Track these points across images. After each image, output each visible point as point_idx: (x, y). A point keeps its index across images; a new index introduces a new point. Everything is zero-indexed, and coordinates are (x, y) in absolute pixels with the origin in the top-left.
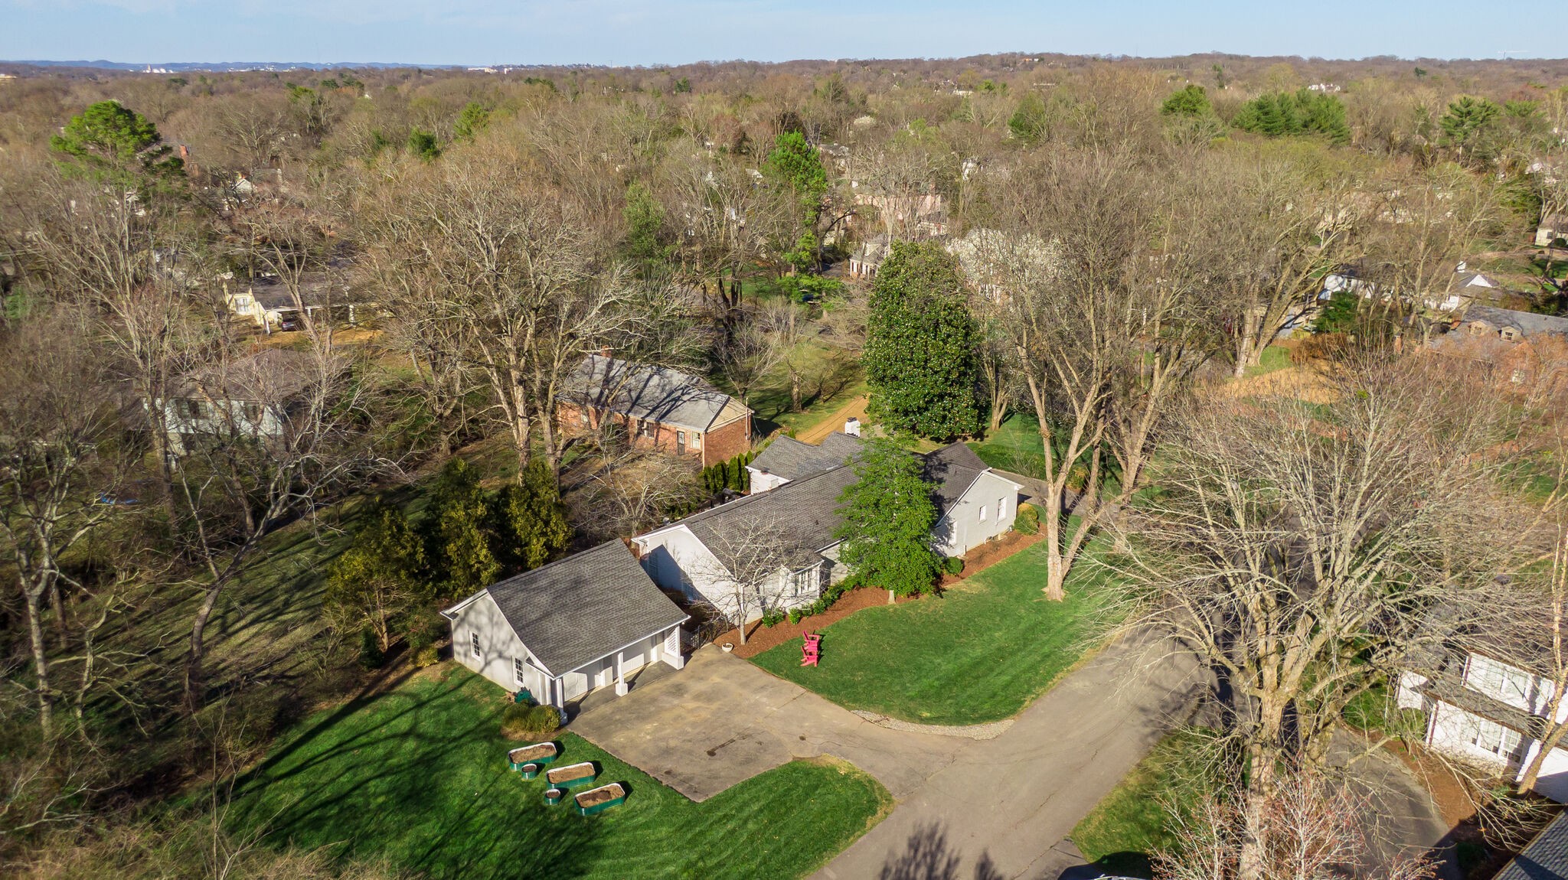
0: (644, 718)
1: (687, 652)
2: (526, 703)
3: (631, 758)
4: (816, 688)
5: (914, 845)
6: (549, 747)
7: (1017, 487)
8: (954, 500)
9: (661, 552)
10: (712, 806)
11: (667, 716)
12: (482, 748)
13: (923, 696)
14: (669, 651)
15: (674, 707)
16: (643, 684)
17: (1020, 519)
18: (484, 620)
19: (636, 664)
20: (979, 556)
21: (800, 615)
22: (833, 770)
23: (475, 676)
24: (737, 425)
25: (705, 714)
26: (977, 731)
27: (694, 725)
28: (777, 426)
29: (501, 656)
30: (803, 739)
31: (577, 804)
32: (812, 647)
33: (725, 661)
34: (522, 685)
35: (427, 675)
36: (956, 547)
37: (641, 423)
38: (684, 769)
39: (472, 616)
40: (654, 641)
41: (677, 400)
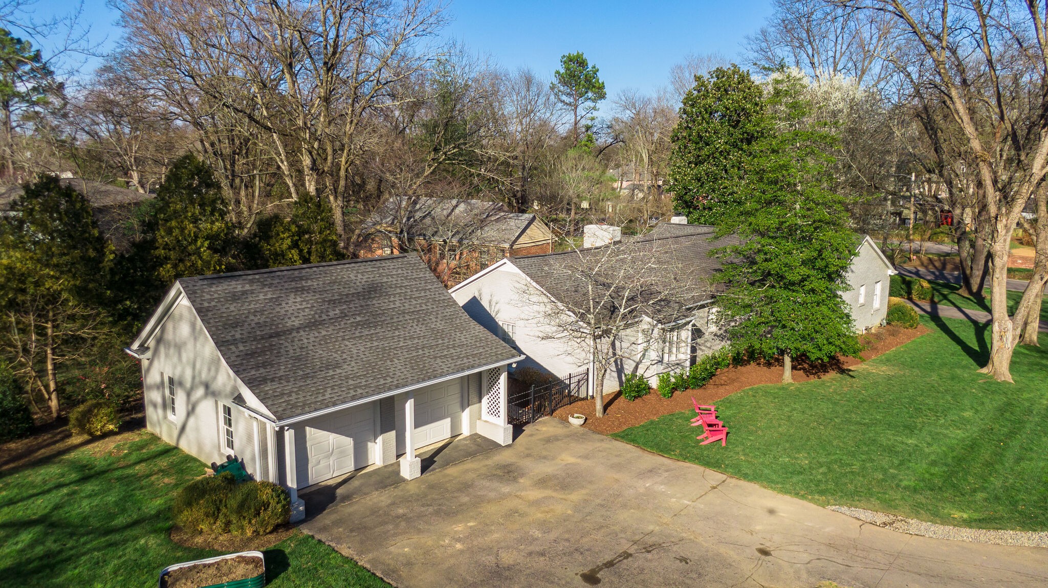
0: (450, 514)
2: (229, 480)
6: (253, 560)
11: (491, 510)
14: (490, 420)
15: (503, 497)
16: (447, 464)
19: (437, 433)
21: (671, 387)
23: (169, 451)
24: (541, 248)
27: (544, 526)
30: (765, 552)
33: (574, 436)
34: (232, 453)
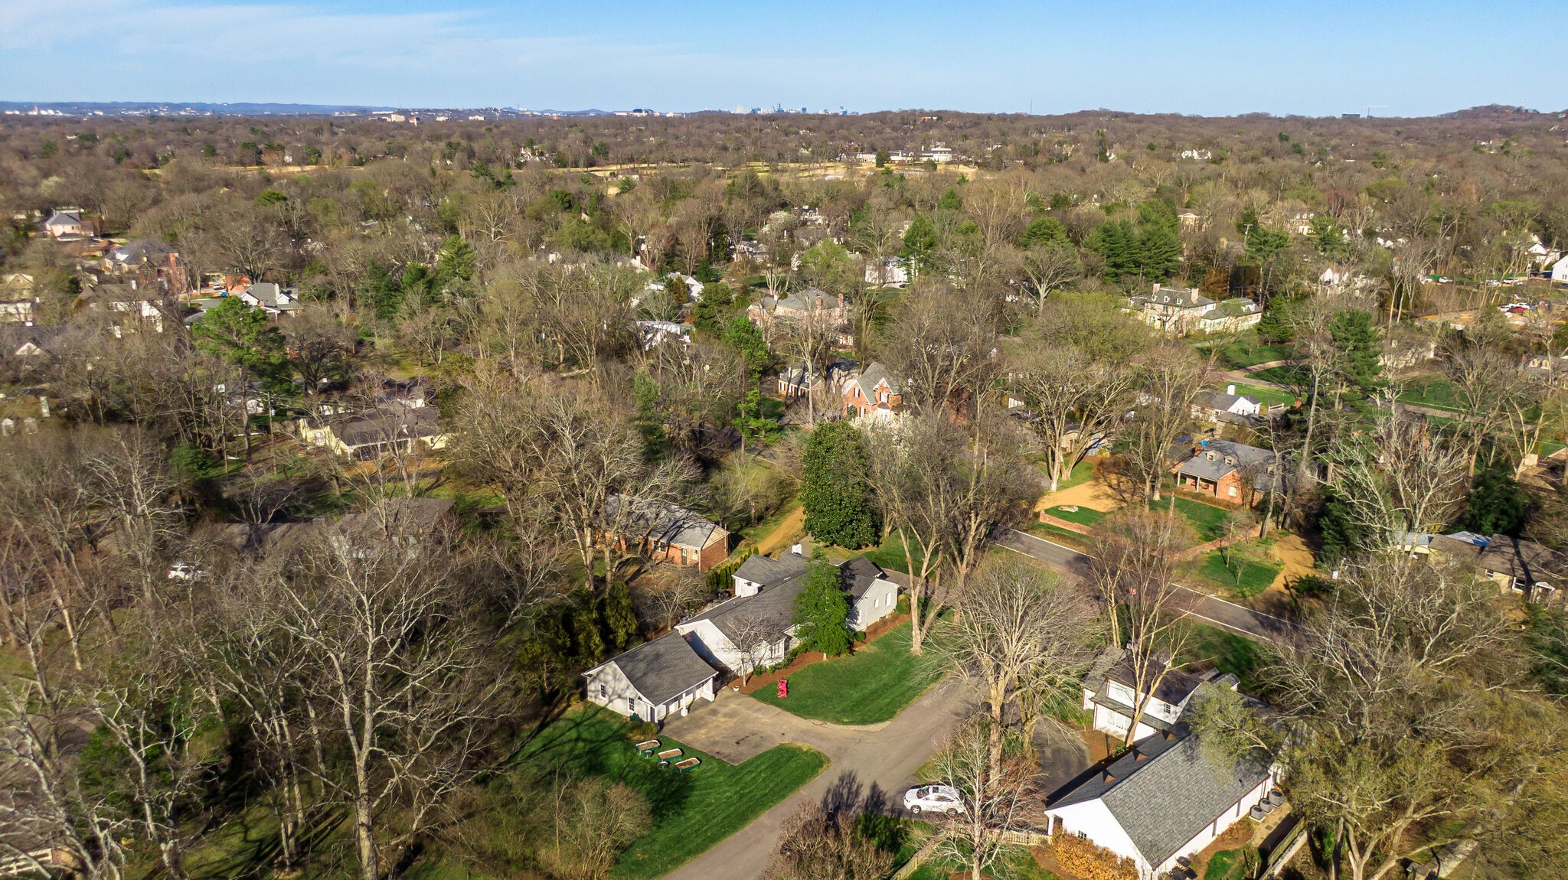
0: (700, 727)
1: (715, 692)
2: (636, 722)
3: (697, 746)
4: (788, 710)
5: (842, 779)
6: (655, 742)
7: (896, 586)
8: (859, 597)
9: (693, 634)
10: (743, 767)
11: (711, 725)
12: (619, 745)
13: (844, 711)
14: (706, 692)
15: (714, 721)
16: (695, 710)
17: (899, 607)
18: (610, 678)
19: (690, 698)
20: (875, 629)
21: (775, 668)
22: (800, 749)
23: (603, 709)
24: (719, 543)
25: (731, 724)
26: (872, 728)
27: (726, 729)
28: (742, 538)
29: (620, 697)
30: (783, 734)
31: (677, 768)
32: (783, 687)
33: (736, 696)
34: (634, 712)
35: (575, 709)
36: (861, 624)
37: (656, 543)
38: (725, 751)
39: (602, 676)
40: (698, 687)
41: (680, 527)
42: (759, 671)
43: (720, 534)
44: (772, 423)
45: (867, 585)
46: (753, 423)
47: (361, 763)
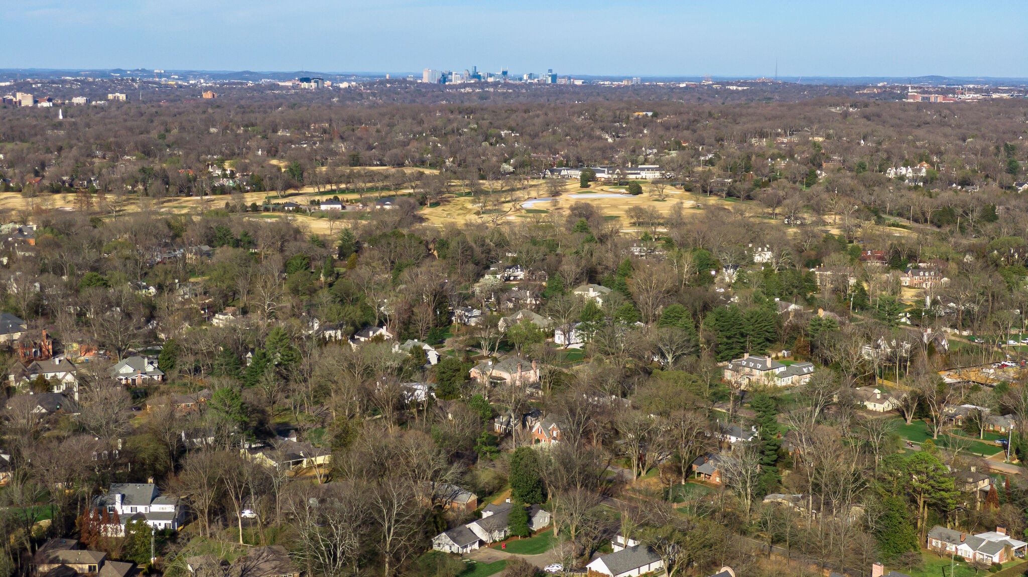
0: (473, 556)
1: (479, 547)
2: (452, 554)
3: (475, 559)
6: (460, 558)
7: (549, 515)
8: (534, 517)
9: (471, 528)
11: (478, 554)
14: (476, 547)
16: (473, 551)
17: (550, 524)
18: (443, 539)
19: (471, 548)
20: (540, 530)
24: (474, 501)
25: (486, 555)
27: (483, 557)
28: (484, 499)
29: (446, 545)
33: (487, 548)
36: (535, 528)
37: (446, 501)
40: (473, 545)
41: (457, 494)
42: (495, 542)
43: (474, 497)
44: (494, 448)
45: (537, 512)
46: (485, 449)
47: (388, 543)
